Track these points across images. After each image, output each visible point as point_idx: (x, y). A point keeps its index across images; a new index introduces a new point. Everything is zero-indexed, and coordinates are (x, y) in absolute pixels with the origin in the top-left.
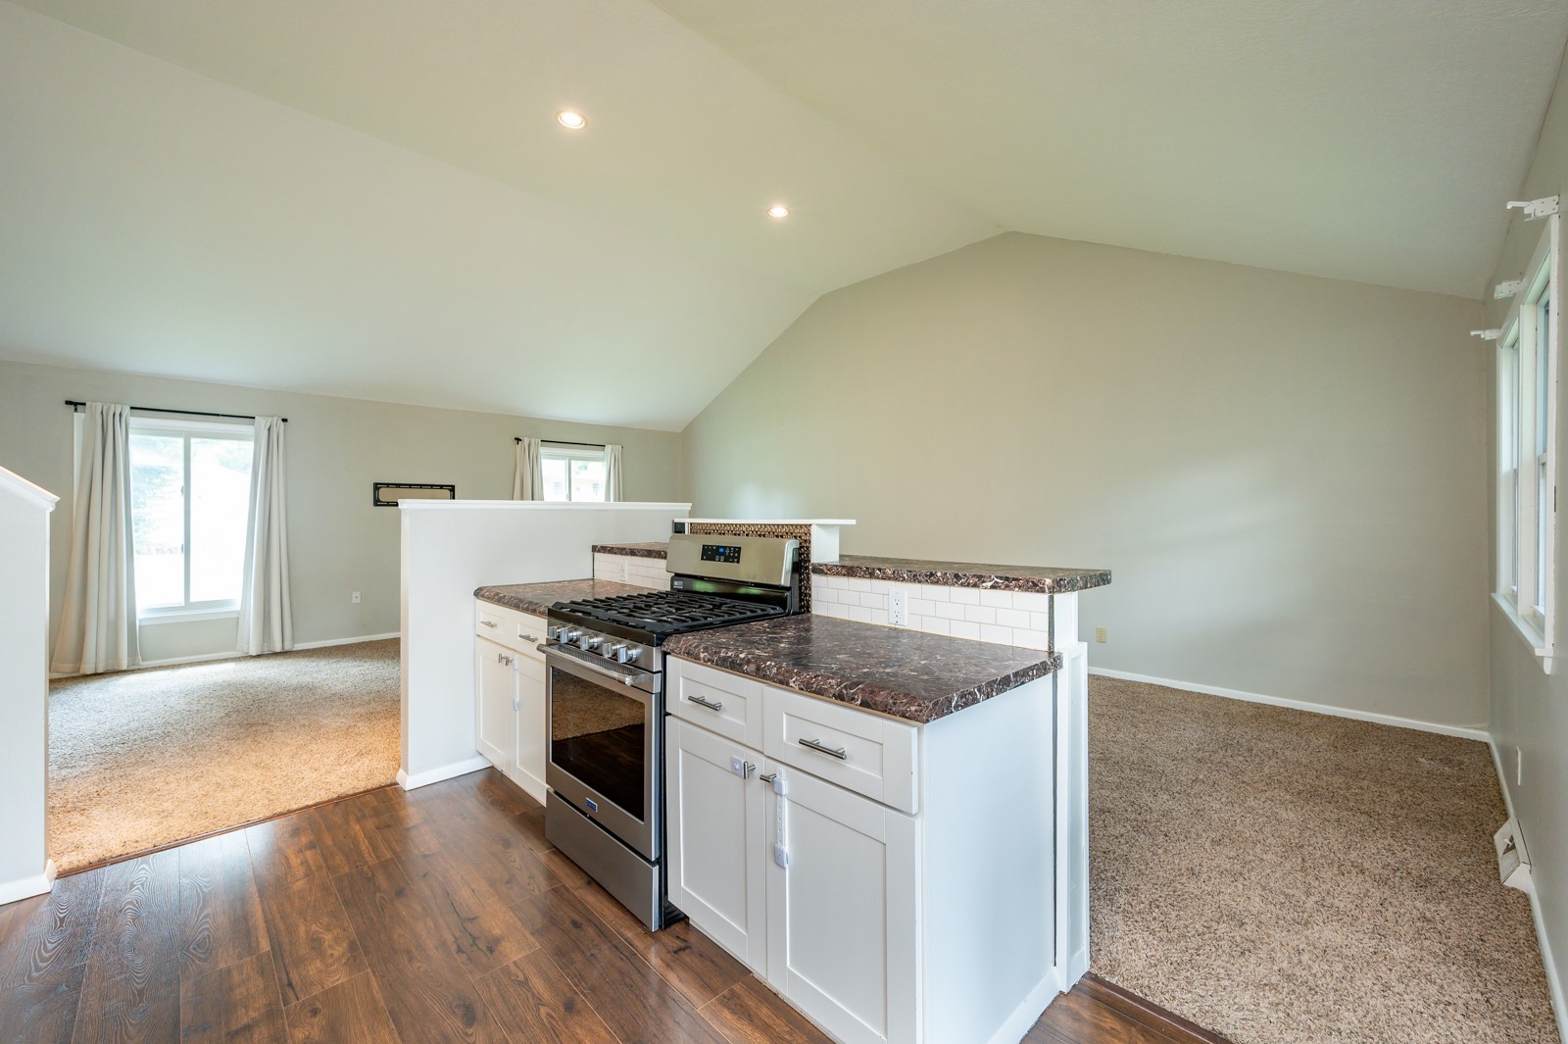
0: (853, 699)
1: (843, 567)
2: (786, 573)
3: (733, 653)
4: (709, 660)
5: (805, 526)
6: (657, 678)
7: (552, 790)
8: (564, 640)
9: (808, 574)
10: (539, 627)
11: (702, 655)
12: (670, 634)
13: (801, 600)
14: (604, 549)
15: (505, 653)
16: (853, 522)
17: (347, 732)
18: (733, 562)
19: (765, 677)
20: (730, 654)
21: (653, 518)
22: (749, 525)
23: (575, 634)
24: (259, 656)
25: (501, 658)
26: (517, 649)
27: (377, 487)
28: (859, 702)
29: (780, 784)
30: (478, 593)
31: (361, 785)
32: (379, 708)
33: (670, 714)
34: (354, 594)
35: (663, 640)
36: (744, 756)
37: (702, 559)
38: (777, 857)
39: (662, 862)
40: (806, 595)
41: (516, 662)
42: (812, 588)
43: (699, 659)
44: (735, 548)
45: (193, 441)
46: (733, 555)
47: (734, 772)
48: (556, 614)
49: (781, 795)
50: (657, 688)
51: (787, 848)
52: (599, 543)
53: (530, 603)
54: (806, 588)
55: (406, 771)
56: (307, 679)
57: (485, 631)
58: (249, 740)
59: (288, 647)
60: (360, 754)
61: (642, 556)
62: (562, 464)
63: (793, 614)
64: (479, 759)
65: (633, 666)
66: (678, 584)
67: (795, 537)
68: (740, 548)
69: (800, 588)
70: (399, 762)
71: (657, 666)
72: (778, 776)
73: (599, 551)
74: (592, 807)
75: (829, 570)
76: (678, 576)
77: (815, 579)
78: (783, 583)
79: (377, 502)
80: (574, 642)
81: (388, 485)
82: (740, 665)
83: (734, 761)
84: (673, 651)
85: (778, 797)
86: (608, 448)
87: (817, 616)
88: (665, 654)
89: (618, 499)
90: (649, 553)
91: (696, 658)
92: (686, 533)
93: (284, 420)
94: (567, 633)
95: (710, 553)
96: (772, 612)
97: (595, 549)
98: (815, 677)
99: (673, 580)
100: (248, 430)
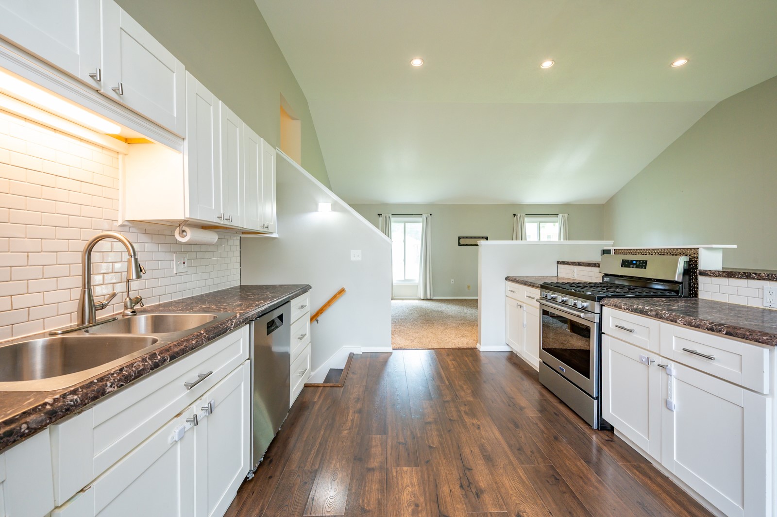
0: (720, 331)
1: (724, 272)
2: (679, 274)
3: (642, 307)
4: (627, 309)
5: (694, 249)
6: (597, 317)
7: (542, 362)
8: (549, 297)
9: (696, 275)
10: (537, 293)
11: (623, 307)
12: (605, 297)
13: (690, 290)
14: (563, 263)
15: (520, 303)
16: (735, 246)
17: (457, 328)
18: (642, 268)
19: (661, 318)
20: (639, 307)
21: (590, 249)
22: (653, 249)
23: (554, 295)
24: (424, 299)
25: (518, 305)
26: (524, 302)
27: (459, 238)
28: (724, 333)
29: (670, 370)
30: (507, 279)
31: (465, 346)
32: (465, 323)
33: (604, 333)
34: (453, 283)
35: (601, 300)
36: (646, 354)
37: (622, 266)
38: (668, 406)
39: (599, 398)
40: (694, 287)
41: (525, 307)
42: (699, 284)
43: (621, 308)
44: (643, 261)
45: (406, 224)
46: (643, 265)
47: (642, 362)
48: (544, 287)
49: (671, 375)
50: (597, 320)
51: (674, 401)
52: (561, 260)
53: (531, 283)
54: (694, 284)
55: (480, 344)
56: (439, 309)
57: (510, 294)
58: (427, 325)
59: (432, 298)
60: (462, 336)
61: (585, 266)
62: (535, 225)
63: (683, 297)
64: (507, 347)
65: (584, 309)
66: (607, 279)
67: (686, 255)
68: (647, 261)
69: (690, 284)
70: (478, 341)
71: (597, 310)
72: (669, 366)
73: (561, 264)
74: (562, 370)
75: (712, 273)
76: (606, 275)
77: (701, 279)
78: (676, 279)
79: (459, 244)
80: (554, 299)
81: (463, 237)
82: (646, 312)
83: (641, 358)
84: (606, 304)
85: (669, 376)
86: (560, 216)
87: (702, 299)
88: (602, 306)
89: (566, 239)
90: (589, 265)
91: (620, 308)
92: (612, 254)
93: (431, 215)
94: (550, 295)
95: (626, 264)
96: (668, 294)
97: (558, 263)
98: (694, 319)
99: (603, 277)
100: (420, 219)
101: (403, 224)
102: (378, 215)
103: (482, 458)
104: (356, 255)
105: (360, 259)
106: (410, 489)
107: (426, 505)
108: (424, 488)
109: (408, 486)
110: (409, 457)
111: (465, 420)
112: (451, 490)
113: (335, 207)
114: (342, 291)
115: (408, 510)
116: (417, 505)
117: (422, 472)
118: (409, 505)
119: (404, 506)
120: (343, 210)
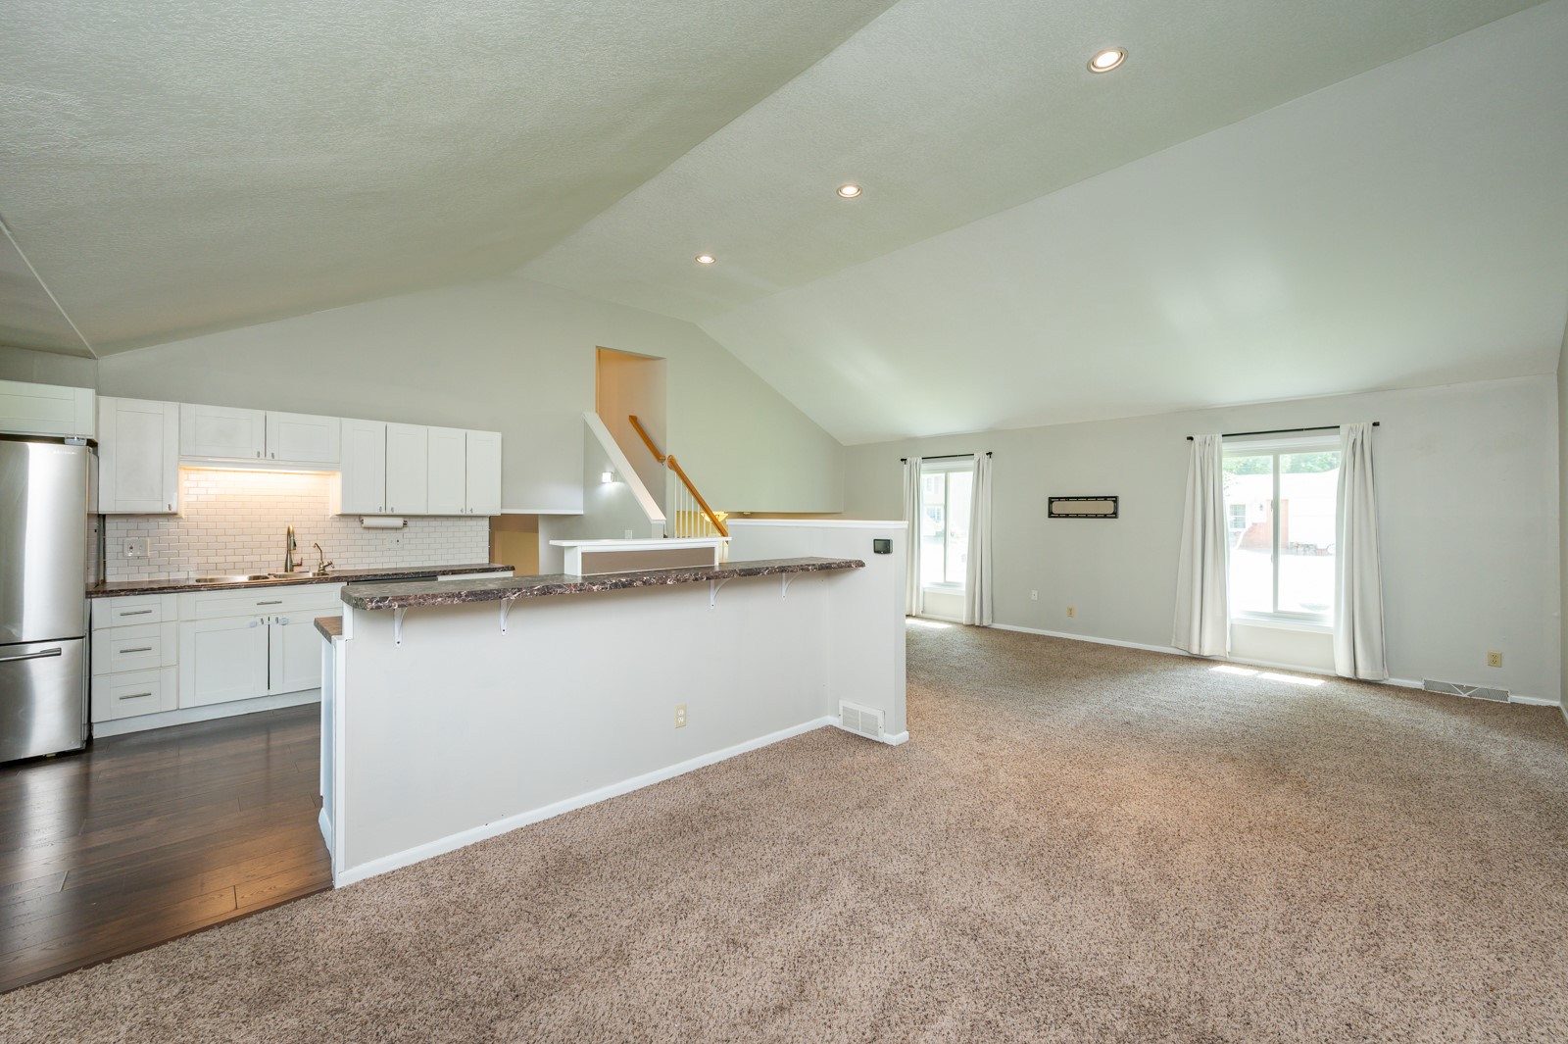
27: (1051, 500)
34: (1035, 598)
45: (950, 475)
59: (985, 624)
79: (1051, 514)
81: (1059, 499)
93: (989, 454)
100: (971, 463)
101: (942, 475)
102: (902, 460)
113: (616, 476)
120: (622, 479)
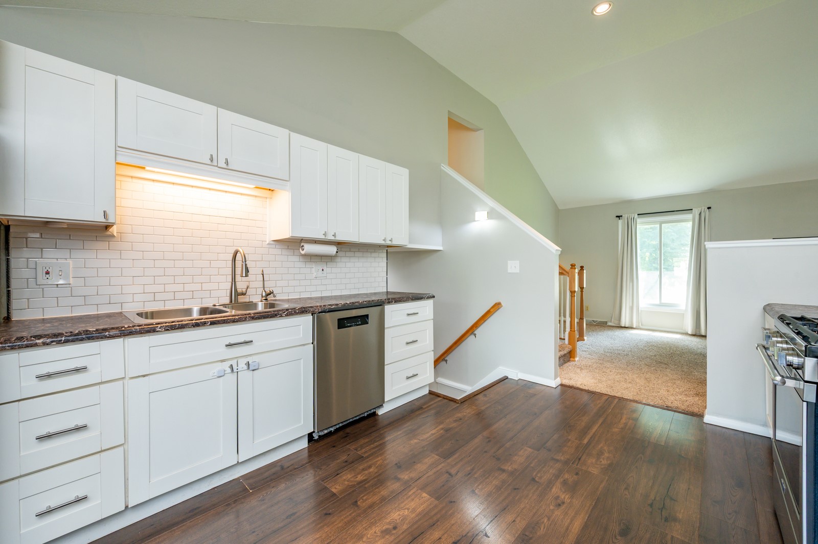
30: (765, 308)
45: (663, 225)
93: (709, 208)
100: (689, 216)
101: (658, 226)
102: (617, 217)
103: (517, 535)
104: (513, 267)
105: (517, 270)
106: (406, 512)
107: (403, 533)
108: (419, 520)
109: (408, 509)
110: (440, 488)
111: (552, 488)
112: (440, 538)
113: (492, 214)
114: (497, 306)
115: (383, 526)
116: (395, 528)
117: (436, 506)
118: (389, 523)
119: (385, 521)
120: (499, 217)
